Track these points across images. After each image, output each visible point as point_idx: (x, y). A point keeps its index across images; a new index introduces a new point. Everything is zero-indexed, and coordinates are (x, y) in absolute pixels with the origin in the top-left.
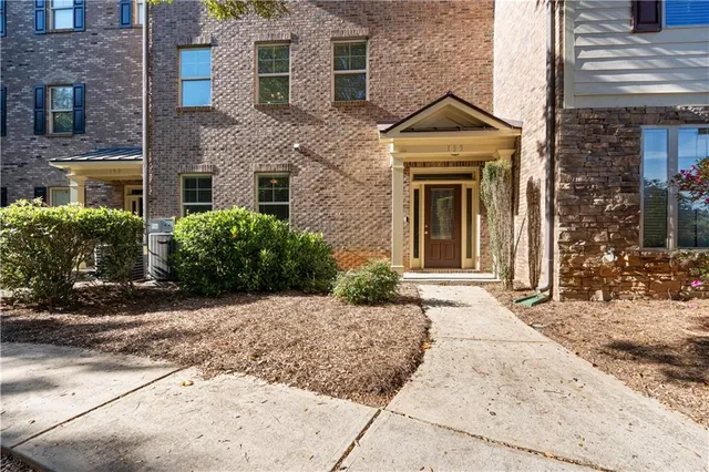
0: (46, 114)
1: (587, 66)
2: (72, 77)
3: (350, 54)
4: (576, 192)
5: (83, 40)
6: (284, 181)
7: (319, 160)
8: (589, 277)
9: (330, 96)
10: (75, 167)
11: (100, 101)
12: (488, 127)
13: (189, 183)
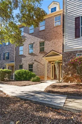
0: (5, 57)
1: (68, 45)
2: (8, 51)
3: (42, 44)
4: (66, 65)
5: (9, 46)
6: (32, 65)
7: (37, 61)
8: (68, 79)
9: (39, 51)
10: (7, 64)
11: (11, 55)
12: (59, 55)
13: (20, 66)
